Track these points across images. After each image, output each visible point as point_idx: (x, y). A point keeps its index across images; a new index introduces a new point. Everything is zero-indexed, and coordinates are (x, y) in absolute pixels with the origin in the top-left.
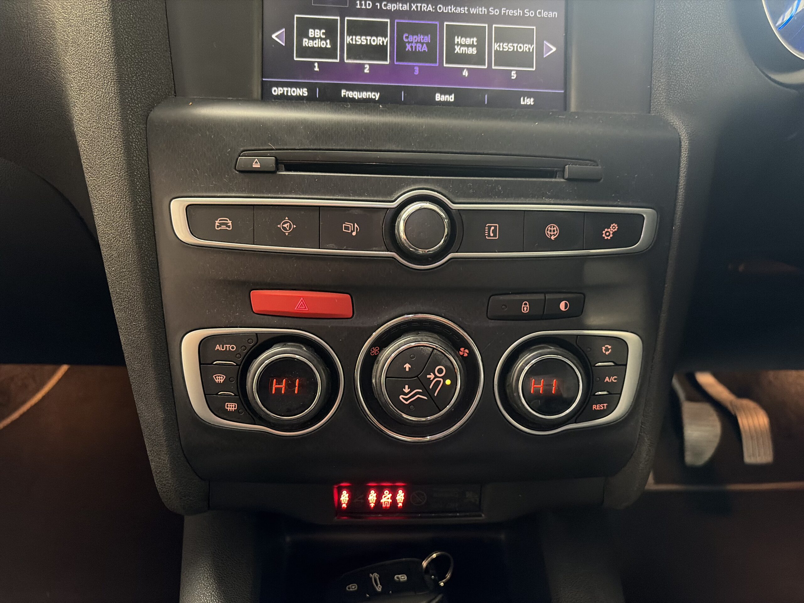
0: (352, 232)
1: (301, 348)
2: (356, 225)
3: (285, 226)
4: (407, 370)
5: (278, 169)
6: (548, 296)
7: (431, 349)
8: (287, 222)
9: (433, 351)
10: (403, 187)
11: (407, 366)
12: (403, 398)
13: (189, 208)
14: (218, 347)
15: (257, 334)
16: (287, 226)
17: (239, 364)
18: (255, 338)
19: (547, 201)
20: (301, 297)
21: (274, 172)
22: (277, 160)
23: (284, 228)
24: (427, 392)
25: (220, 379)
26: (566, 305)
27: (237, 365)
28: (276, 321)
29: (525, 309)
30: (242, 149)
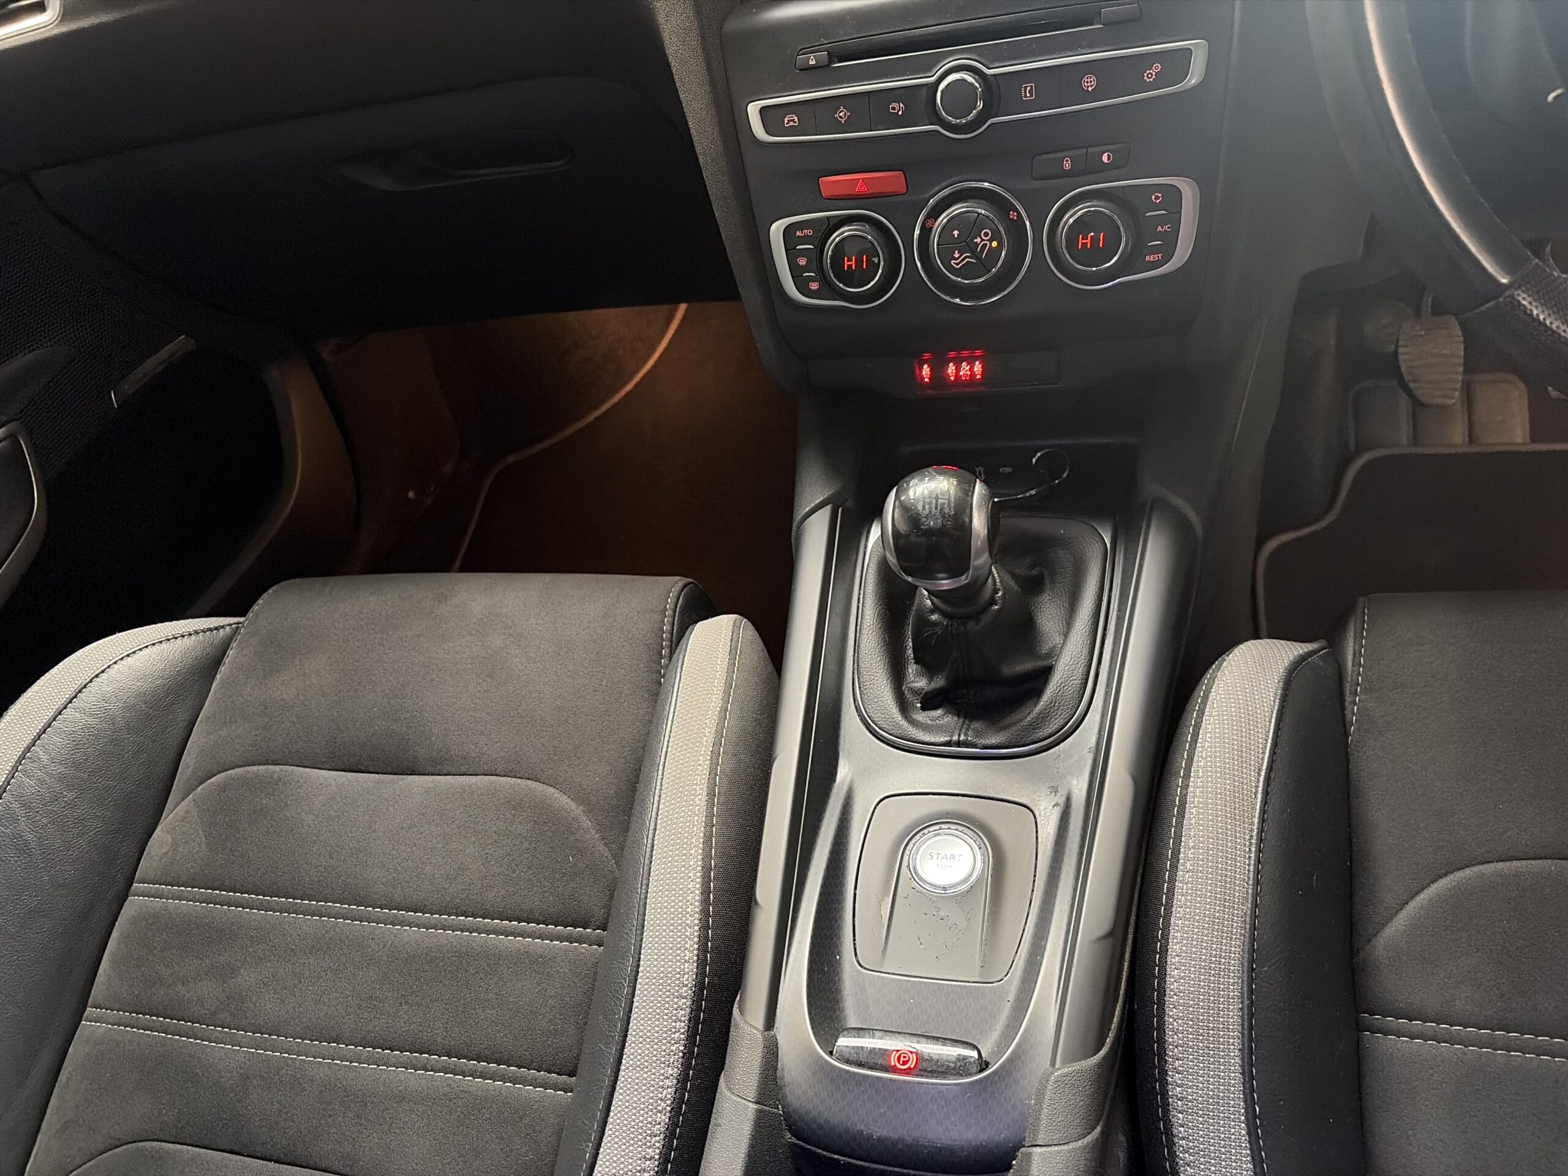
0: (898, 111)
1: (864, 226)
2: (901, 105)
3: (841, 114)
4: (956, 236)
5: (831, 62)
6: (1090, 150)
7: (976, 215)
8: (842, 111)
9: (978, 216)
10: (940, 61)
11: (956, 233)
12: (955, 263)
13: (763, 111)
14: (798, 233)
15: (828, 218)
16: (842, 114)
17: (816, 245)
18: (827, 222)
19: (1084, 51)
20: (859, 179)
21: (828, 65)
22: (829, 53)
23: (841, 117)
24: (975, 255)
25: (802, 262)
26: (1109, 157)
27: (815, 248)
28: (841, 203)
29: (1067, 165)
30: (800, 48)
